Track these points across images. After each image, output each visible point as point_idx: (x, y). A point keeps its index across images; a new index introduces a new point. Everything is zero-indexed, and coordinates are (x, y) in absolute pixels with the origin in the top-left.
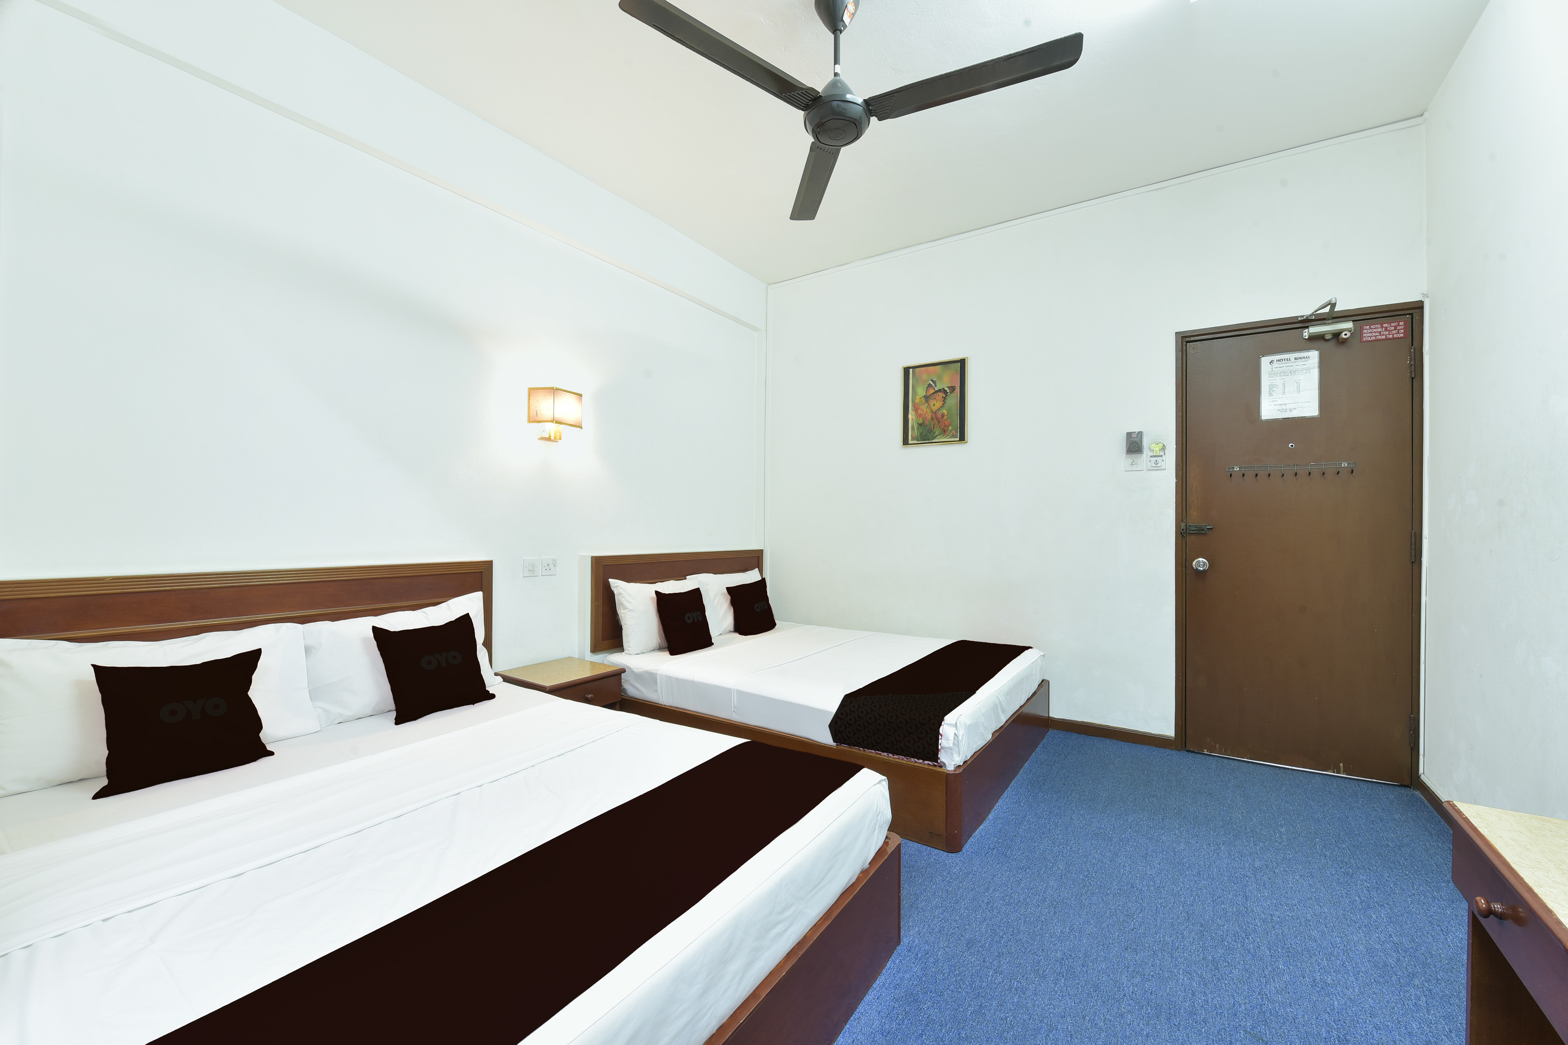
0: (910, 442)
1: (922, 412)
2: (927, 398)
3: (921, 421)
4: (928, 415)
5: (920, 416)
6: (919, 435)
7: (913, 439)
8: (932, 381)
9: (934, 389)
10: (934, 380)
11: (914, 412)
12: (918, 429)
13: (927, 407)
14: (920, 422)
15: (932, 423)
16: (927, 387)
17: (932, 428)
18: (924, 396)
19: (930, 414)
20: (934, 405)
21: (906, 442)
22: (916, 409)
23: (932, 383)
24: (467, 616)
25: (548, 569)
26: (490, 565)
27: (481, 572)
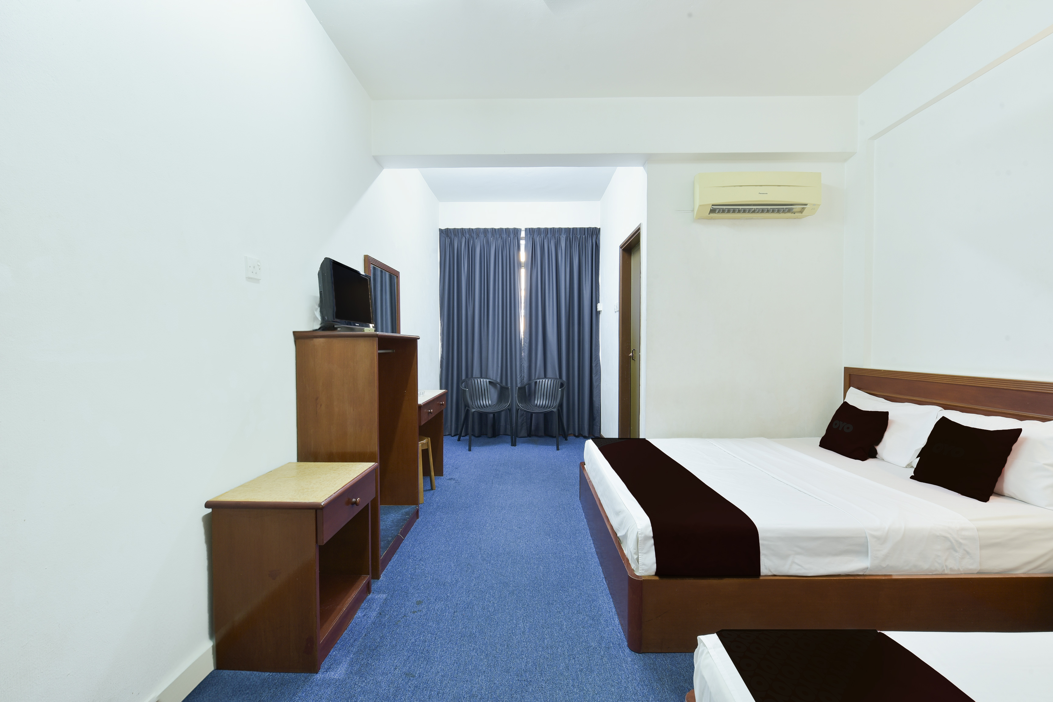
24: (1019, 431)
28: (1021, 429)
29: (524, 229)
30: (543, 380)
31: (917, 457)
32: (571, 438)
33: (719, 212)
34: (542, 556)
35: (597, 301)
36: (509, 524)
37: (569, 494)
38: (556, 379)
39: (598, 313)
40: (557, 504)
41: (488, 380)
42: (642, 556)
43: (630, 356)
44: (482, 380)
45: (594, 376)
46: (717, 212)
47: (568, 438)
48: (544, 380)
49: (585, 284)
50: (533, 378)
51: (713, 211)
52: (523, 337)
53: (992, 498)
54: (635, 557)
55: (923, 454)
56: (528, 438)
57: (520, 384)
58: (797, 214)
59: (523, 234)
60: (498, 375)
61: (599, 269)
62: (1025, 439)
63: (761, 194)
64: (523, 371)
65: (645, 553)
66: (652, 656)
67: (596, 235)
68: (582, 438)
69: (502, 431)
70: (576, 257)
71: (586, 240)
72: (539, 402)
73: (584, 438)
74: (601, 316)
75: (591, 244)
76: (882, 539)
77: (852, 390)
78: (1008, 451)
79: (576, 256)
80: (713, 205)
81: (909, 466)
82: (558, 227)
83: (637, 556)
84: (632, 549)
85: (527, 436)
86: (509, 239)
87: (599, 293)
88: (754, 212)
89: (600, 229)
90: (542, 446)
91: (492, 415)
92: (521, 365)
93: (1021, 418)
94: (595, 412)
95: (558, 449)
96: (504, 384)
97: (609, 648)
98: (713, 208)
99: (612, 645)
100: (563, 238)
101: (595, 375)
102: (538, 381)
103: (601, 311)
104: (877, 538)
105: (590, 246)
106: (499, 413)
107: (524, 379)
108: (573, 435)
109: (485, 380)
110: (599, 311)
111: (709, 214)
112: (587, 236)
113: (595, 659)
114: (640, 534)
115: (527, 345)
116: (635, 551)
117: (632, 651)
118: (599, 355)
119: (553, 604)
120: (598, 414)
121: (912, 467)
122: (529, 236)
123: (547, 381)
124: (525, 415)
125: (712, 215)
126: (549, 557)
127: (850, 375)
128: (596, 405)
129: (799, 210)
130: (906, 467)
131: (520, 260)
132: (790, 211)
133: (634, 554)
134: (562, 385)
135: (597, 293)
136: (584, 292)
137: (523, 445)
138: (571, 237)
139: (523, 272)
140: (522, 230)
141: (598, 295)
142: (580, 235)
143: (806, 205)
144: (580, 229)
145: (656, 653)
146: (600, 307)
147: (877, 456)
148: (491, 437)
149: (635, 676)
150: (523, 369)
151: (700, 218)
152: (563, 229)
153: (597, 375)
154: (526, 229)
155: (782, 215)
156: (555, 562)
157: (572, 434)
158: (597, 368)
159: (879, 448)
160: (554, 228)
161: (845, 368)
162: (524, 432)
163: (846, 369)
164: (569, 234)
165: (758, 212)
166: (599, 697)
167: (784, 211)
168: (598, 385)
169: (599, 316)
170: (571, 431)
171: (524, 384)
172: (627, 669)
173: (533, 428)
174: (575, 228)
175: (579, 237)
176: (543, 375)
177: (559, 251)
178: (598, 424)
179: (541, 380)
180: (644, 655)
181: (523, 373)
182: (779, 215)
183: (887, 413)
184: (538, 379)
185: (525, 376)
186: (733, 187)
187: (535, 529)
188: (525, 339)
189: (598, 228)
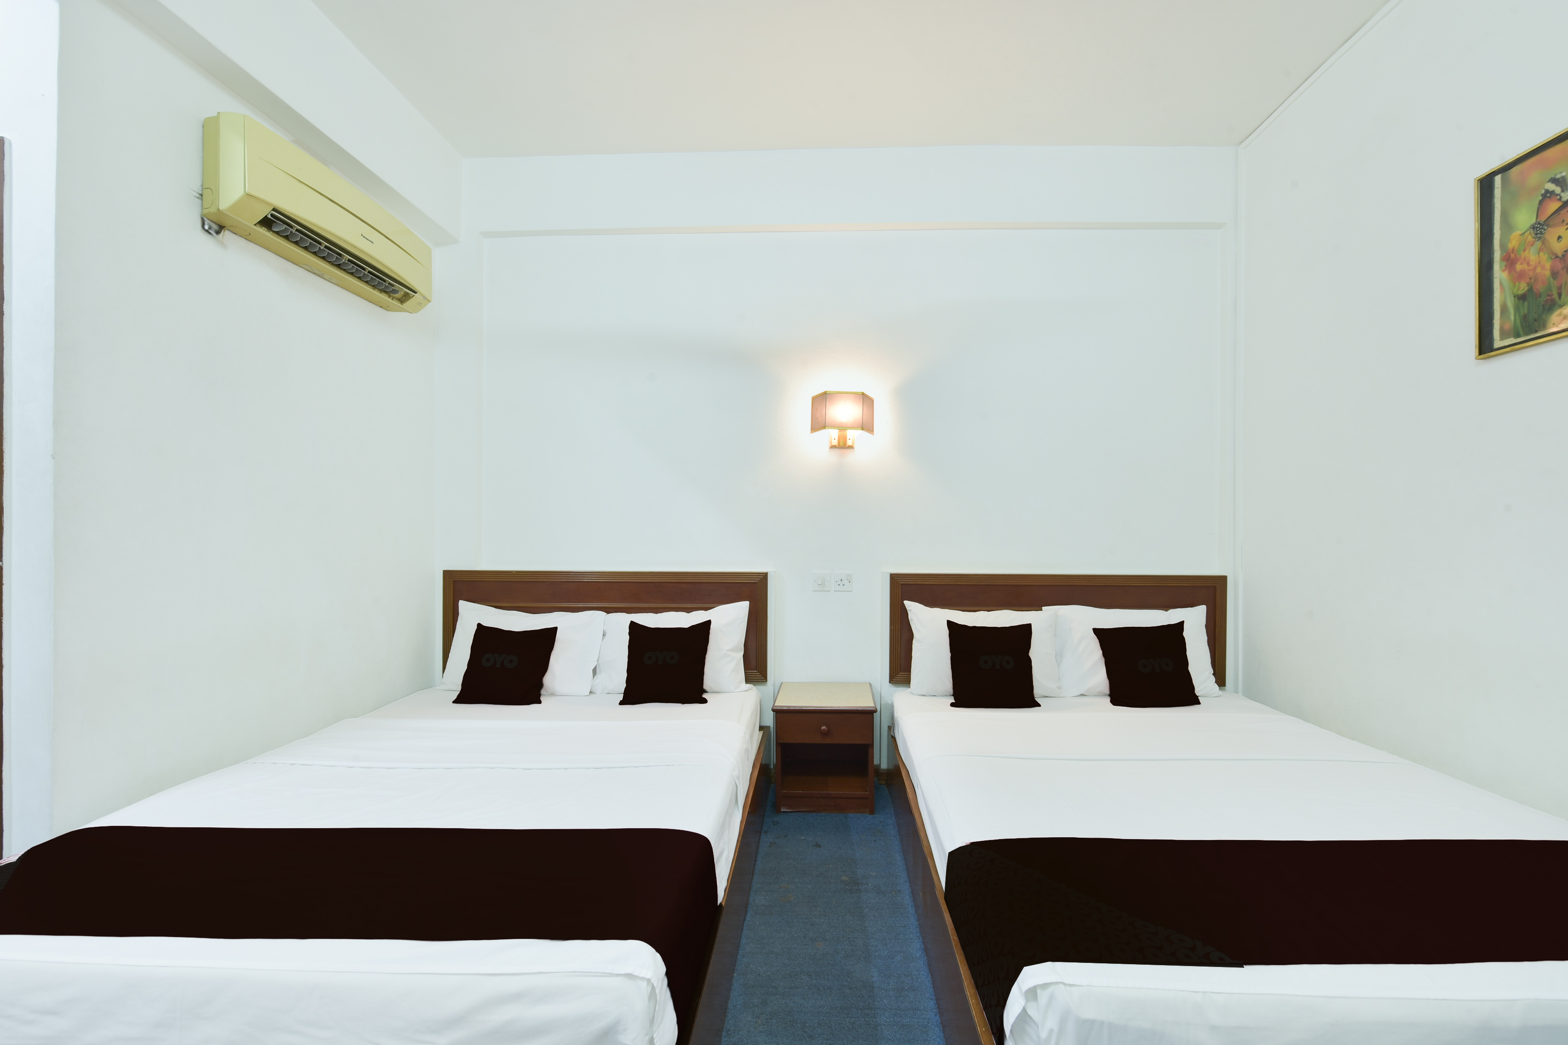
0: (1497, 343)
1: (1525, 267)
2: (1539, 229)
3: (1523, 288)
4: (1543, 268)
5: (1518, 277)
6: (1518, 321)
7: (1504, 335)
8: (1554, 181)
9: (1560, 199)
10: (1558, 176)
11: (1506, 272)
12: (1517, 309)
13: (1540, 250)
14: (1520, 292)
15: (1554, 284)
16: (1541, 202)
17: (1556, 296)
18: (1533, 227)
19: (1548, 265)
20: (1559, 237)
21: (1485, 346)
22: (1510, 261)
23: (1551, 187)
24: (709, 623)
25: (841, 585)
26: (764, 577)
27: (756, 583)
28: (710, 620)
33: (278, 231)
42: (658, 1033)
46: (274, 229)
51: (266, 223)
58: (394, 302)
62: (713, 630)
63: (364, 237)
77: (464, 604)
80: (274, 210)
98: (270, 216)
111: (255, 225)
114: (657, 987)
116: (648, 1037)
125: (263, 231)
129: (401, 296)
132: (389, 290)
143: (415, 292)
159: (547, 680)
161: (443, 571)
163: (447, 573)
167: (382, 286)
182: (372, 291)
183: (556, 629)
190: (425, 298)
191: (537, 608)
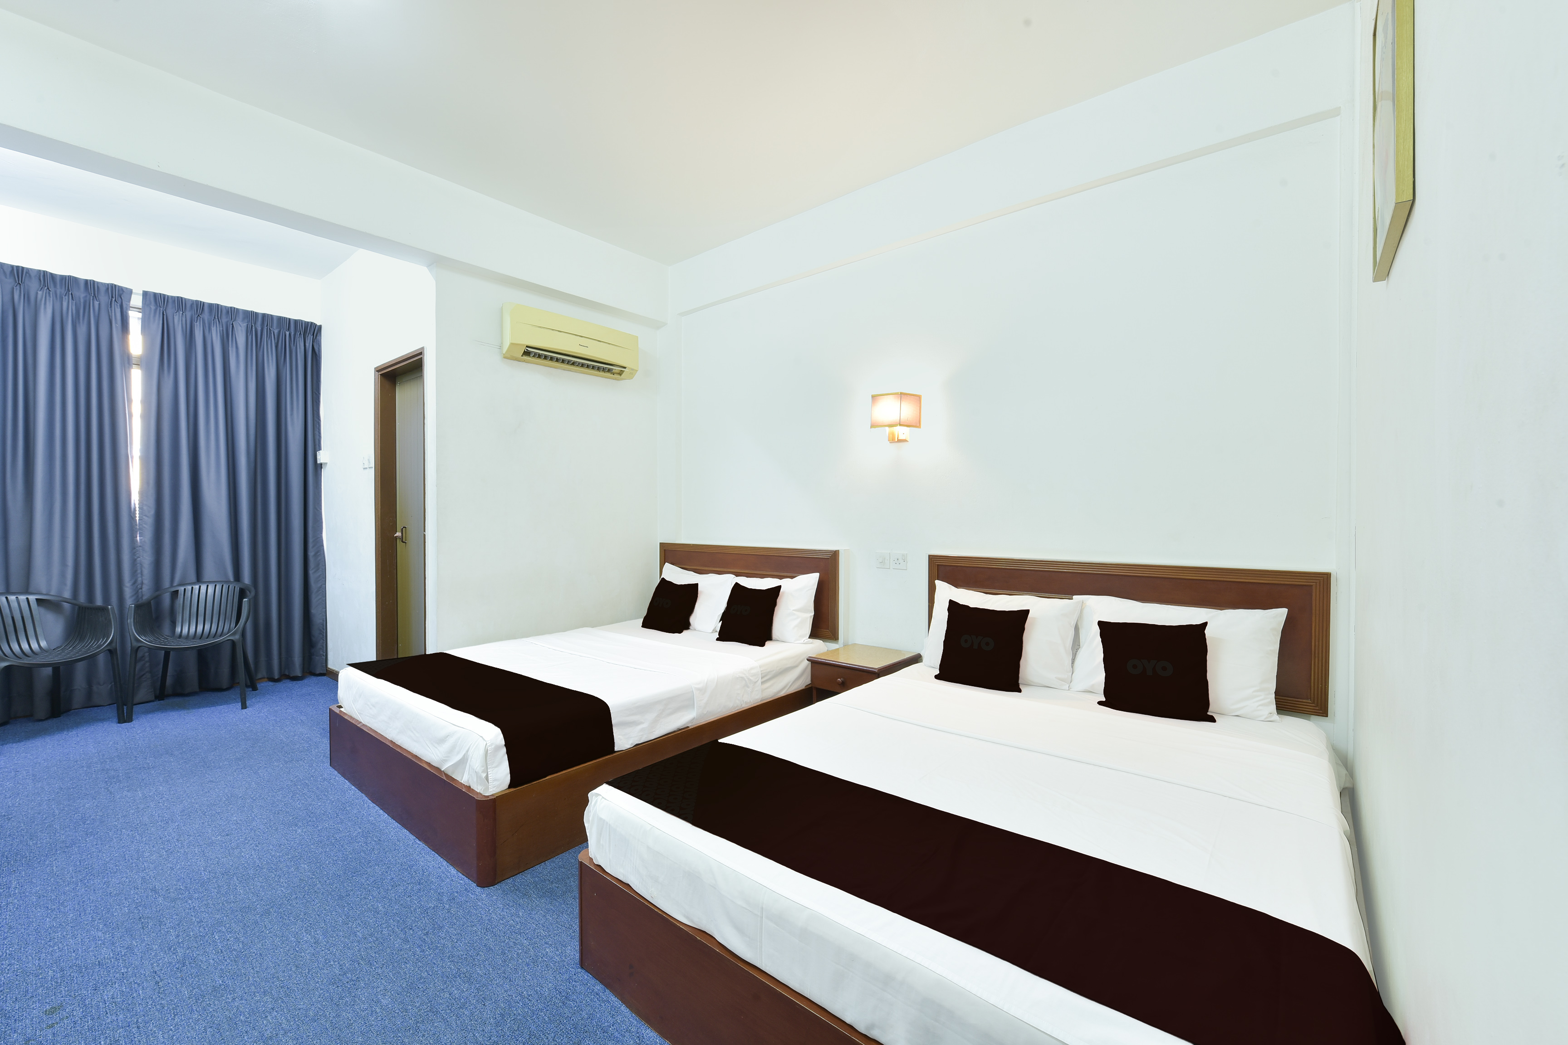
24: (780, 587)
25: (898, 564)
26: (835, 555)
27: (828, 558)
29: (142, 293)
30: (194, 587)
31: (720, 622)
32: (263, 685)
33: (534, 356)
34: (297, 854)
35: (317, 447)
36: (199, 837)
37: (304, 764)
38: (228, 582)
39: (318, 467)
40: (289, 783)
41: (32, 598)
42: (492, 771)
43: (396, 537)
44: (12, 598)
45: (311, 572)
46: (531, 356)
47: (258, 686)
48: (196, 587)
49: (292, 414)
50: (166, 583)
51: (526, 353)
52: (137, 506)
53: (768, 643)
54: (484, 775)
55: (725, 617)
56: (158, 702)
57: (133, 598)
58: (615, 376)
59: (136, 300)
60: (65, 585)
61: (320, 394)
62: (783, 593)
63: (579, 344)
64: (139, 571)
65: (496, 767)
66: (510, 881)
67: (313, 335)
68: (289, 680)
69: (78, 697)
70: (271, 364)
71: (292, 339)
72: (184, 629)
73: (292, 681)
74: (325, 474)
75: (303, 348)
76: (702, 690)
77: (667, 566)
78: (774, 604)
79: (270, 361)
80: (527, 347)
81: (714, 631)
82: (229, 305)
83: (486, 774)
84: (478, 768)
85: (153, 698)
86: (97, 303)
87: (320, 433)
88: (573, 364)
89: (320, 327)
90: (202, 710)
91: (49, 671)
92: (134, 562)
93: (781, 577)
94: (315, 632)
95: (244, 706)
96: (82, 599)
97: (454, 899)
98: (527, 350)
99: (456, 894)
100: (239, 328)
101: (314, 570)
102: (183, 588)
103: (327, 463)
104: (699, 690)
105: (300, 352)
106: (70, 665)
107: (141, 589)
108: (266, 679)
109: (22, 598)
110: (321, 464)
111: (522, 356)
112: (295, 334)
113: (440, 916)
114: (489, 746)
115: (150, 521)
116: (484, 768)
117: (484, 887)
118: (322, 537)
119: (349, 895)
120: (321, 636)
121: (716, 631)
122: (153, 307)
123: (203, 587)
124: (147, 659)
125: (525, 358)
126: (312, 850)
127: (665, 550)
128: (317, 620)
129: (618, 372)
130: (712, 632)
131: (130, 352)
132: (609, 371)
133: (482, 772)
134: (242, 593)
135: (317, 433)
136: (290, 428)
137: (150, 716)
138: (259, 329)
139: (136, 377)
140: (133, 291)
141: (317, 437)
142: (278, 330)
143: (625, 368)
144: (280, 319)
145: (513, 876)
146: (322, 457)
147: (691, 627)
148: (47, 719)
149: (497, 905)
150: (139, 568)
151: (509, 357)
152: (241, 312)
153: (319, 569)
154: (145, 294)
155: (602, 373)
156: (325, 852)
157: (264, 678)
158: (319, 558)
159: (692, 619)
160: (218, 305)
161: (660, 543)
162: (144, 692)
163: (662, 545)
164: (255, 324)
165: (577, 366)
166: (461, 943)
167: (604, 370)
168: (320, 587)
169: (319, 472)
170: (262, 672)
171: (142, 598)
172: (486, 905)
173: (169, 681)
174: (268, 315)
175: (276, 332)
176: (192, 576)
177: (230, 349)
178: (322, 653)
179: (190, 588)
180: (499, 884)
181: (139, 575)
182: (599, 373)
183: (697, 584)
184: (180, 585)
185: (145, 582)
186: (551, 331)
187: (262, 827)
188: (145, 508)
189: (318, 324)
190: (632, 369)
191: (705, 570)
